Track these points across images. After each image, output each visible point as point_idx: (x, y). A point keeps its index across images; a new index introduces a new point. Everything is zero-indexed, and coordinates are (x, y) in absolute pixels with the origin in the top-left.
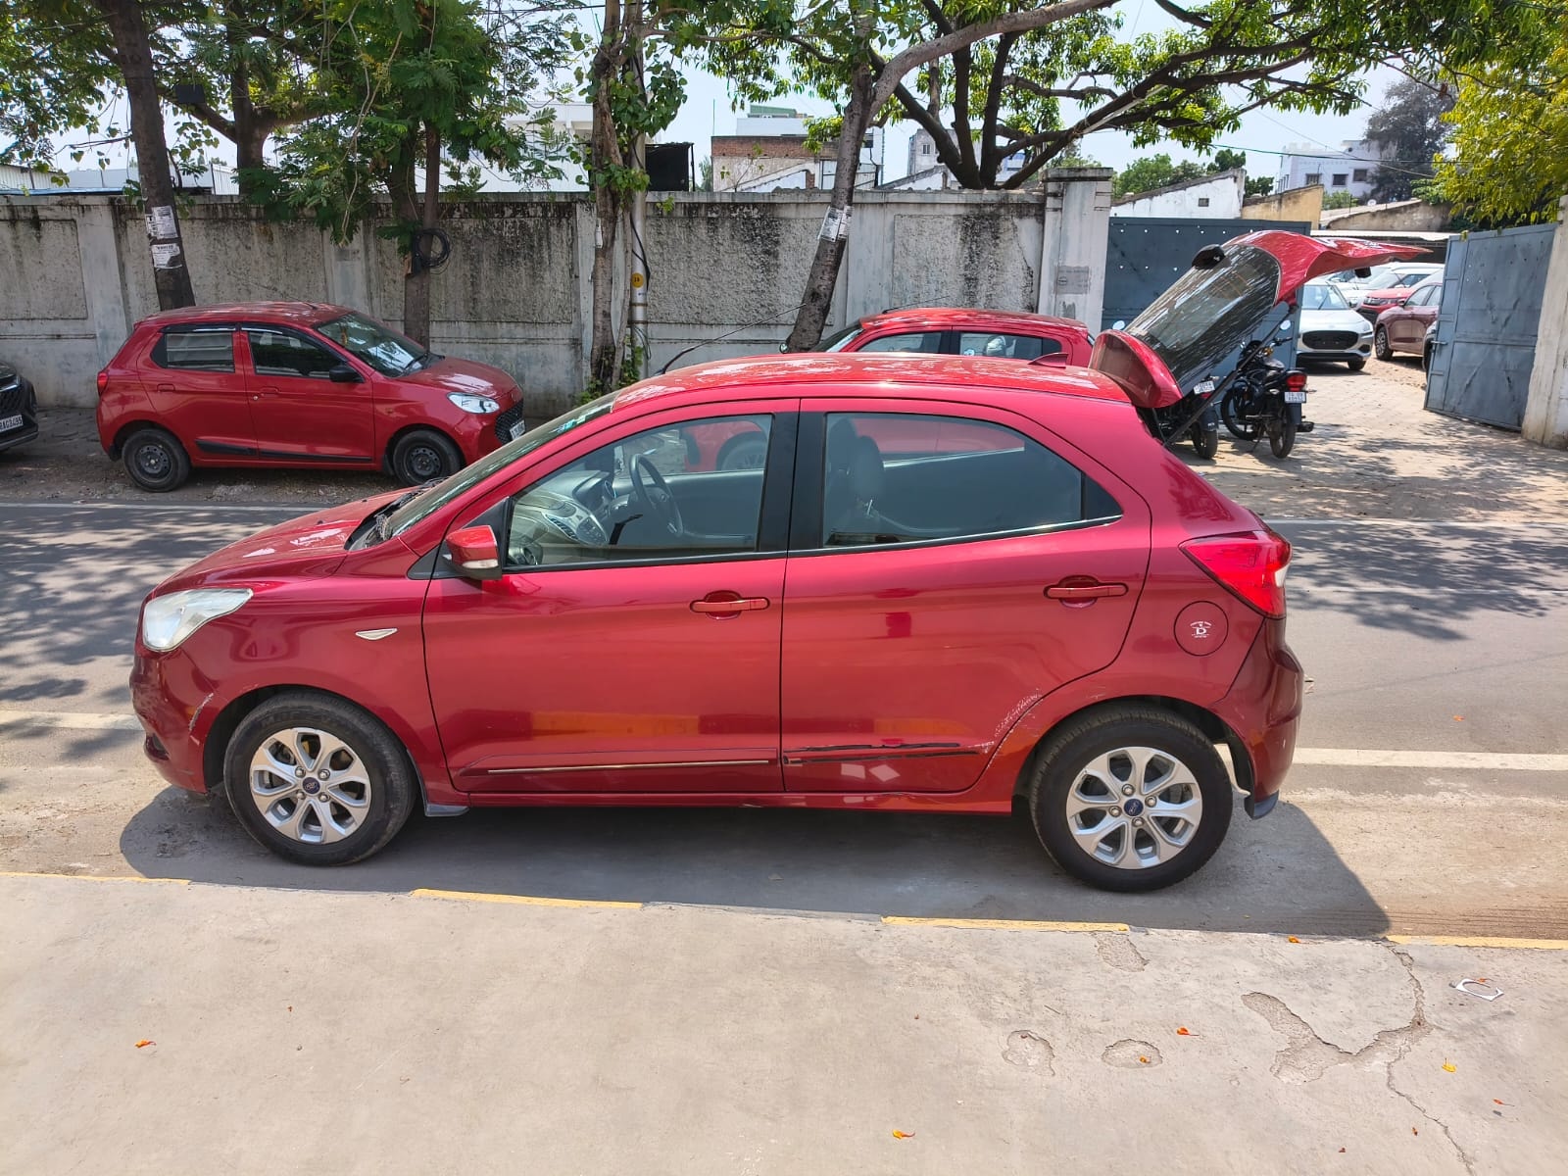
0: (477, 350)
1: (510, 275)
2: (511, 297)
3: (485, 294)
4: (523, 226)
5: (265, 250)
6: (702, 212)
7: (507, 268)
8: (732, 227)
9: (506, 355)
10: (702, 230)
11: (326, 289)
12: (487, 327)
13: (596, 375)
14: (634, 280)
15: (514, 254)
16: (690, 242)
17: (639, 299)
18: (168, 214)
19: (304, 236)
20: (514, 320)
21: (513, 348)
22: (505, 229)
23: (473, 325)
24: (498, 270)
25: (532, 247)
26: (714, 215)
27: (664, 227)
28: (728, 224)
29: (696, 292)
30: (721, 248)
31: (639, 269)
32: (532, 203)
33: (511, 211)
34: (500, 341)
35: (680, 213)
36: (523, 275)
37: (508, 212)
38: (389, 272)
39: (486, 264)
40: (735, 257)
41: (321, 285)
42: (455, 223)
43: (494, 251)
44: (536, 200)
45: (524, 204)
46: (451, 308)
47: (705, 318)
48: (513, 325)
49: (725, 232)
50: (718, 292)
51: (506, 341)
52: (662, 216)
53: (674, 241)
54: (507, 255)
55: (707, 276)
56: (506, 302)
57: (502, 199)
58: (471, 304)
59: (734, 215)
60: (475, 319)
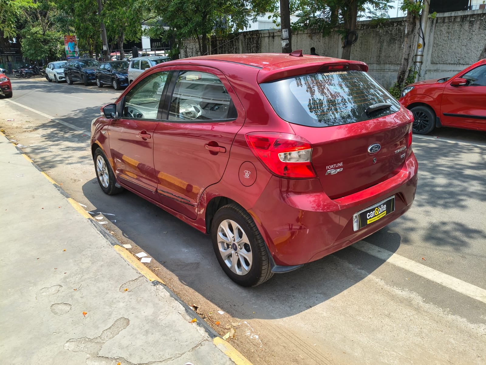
0: (378, 74)
1: (392, 47)
2: (392, 55)
3: (383, 54)
4: (399, 29)
5: (324, 42)
6: (468, 19)
7: (392, 45)
8: (480, 24)
9: (387, 75)
10: (466, 26)
11: (337, 54)
12: (382, 66)
14: (419, 46)
15: (394, 40)
16: (460, 31)
17: (419, 53)
18: (287, 31)
19: (334, 37)
20: (391, 63)
21: (389, 73)
22: (393, 31)
23: (378, 65)
24: (389, 46)
25: (401, 37)
26: (473, 19)
27: (451, 26)
28: (478, 23)
29: (460, 51)
30: (474, 33)
31: (421, 42)
32: (403, 21)
33: (396, 24)
34: (385, 70)
35: (459, 20)
36: (397, 47)
37: (395, 24)
38: (356, 48)
39: (385, 44)
40: (479, 36)
41: (336, 52)
42: (378, 30)
43: (389, 39)
45: (401, 21)
46: (372, 59)
47: (461, 62)
48: (391, 65)
49: (476, 26)
50: (469, 51)
51: (387, 70)
52: (451, 22)
53: (454, 31)
54: (392, 40)
55: (465, 44)
56: (390, 57)
57: (393, 20)
58: (378, 58)
59: (482, 18)
60: (379, 63)
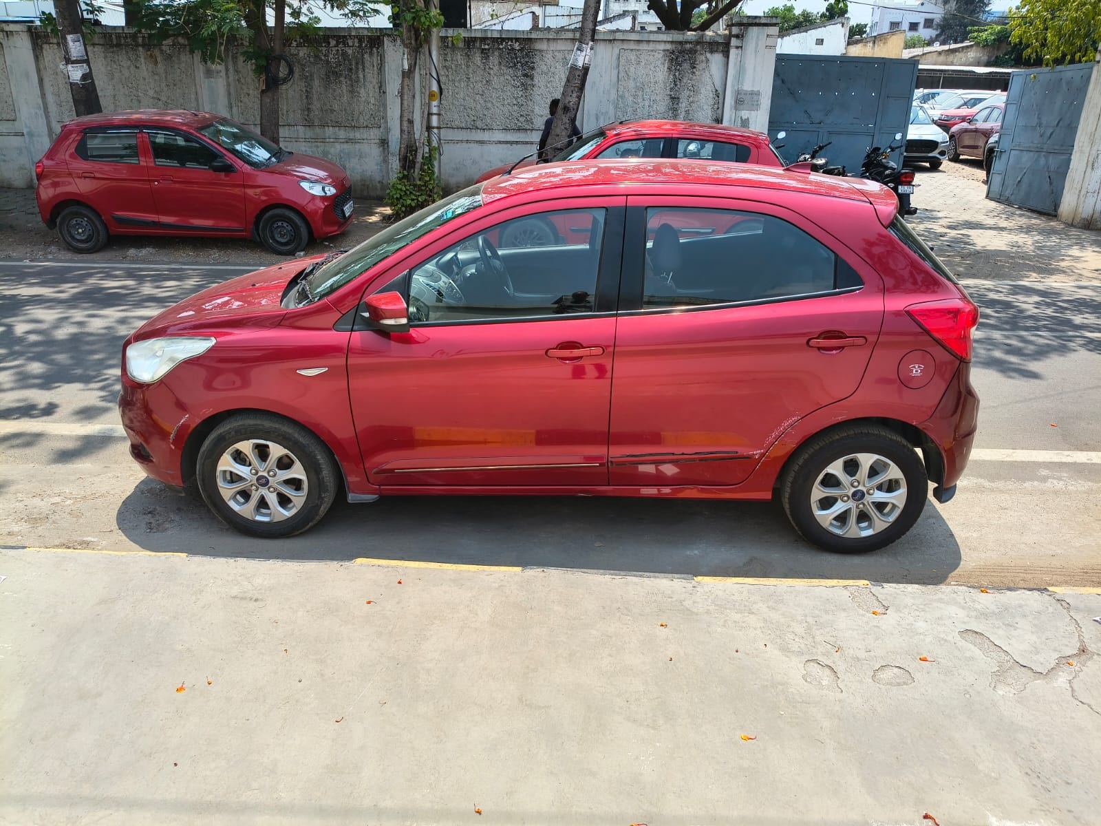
0: (311, 147)
1: (334, 90)
2: (336, 107)
3: (316, 106)
4: (344, 54)
5: (150, 69)
6: (478, 44)
7: (333, 86)
8: (500, 56)
9: (332, 151)
10: (478, 58)
11: (197, 100)
12: (318, 130)
13: (403, 167)
14: (432, 95)
15: (337, 75)
16: (468, 66)
17: (435, 110)
18: (79, 41)
19: (179, 59)
20: (338, 125)
21: (338, 146)
22: (331, 56)
23: (308, 128)
24: (326, 88)
25: (351, 69)
26: (487, 47)
27: (449, 55)
28: (496, 53)
29: (473, 105)
30: (492, 72)
31: (435, 88)
32: (350, 36)
33: (335, 42)
34: (328, 140)
35: (461, 45)
36: (344, 91)
37: (333, 43)
38: (244, 87)
39: (316, 82)
40: (502, 78)
41: (193, 96)
42: (293, 51)
43: (323, 72)
44: (353, 34)
45: (344, 37)
46: (291, 115)
47: (479, 124)
48: (337, 129)
49: (494, 59)
50: (489, 105)
51: (332, 140)
52: (447, 47)
53: (456, 66)
54: (332, 75)
55: (481, 92)
56: (332, 111)
57: (328, 33)
58: (306, 113)
59: (501, 47)
60: (309, 124)
